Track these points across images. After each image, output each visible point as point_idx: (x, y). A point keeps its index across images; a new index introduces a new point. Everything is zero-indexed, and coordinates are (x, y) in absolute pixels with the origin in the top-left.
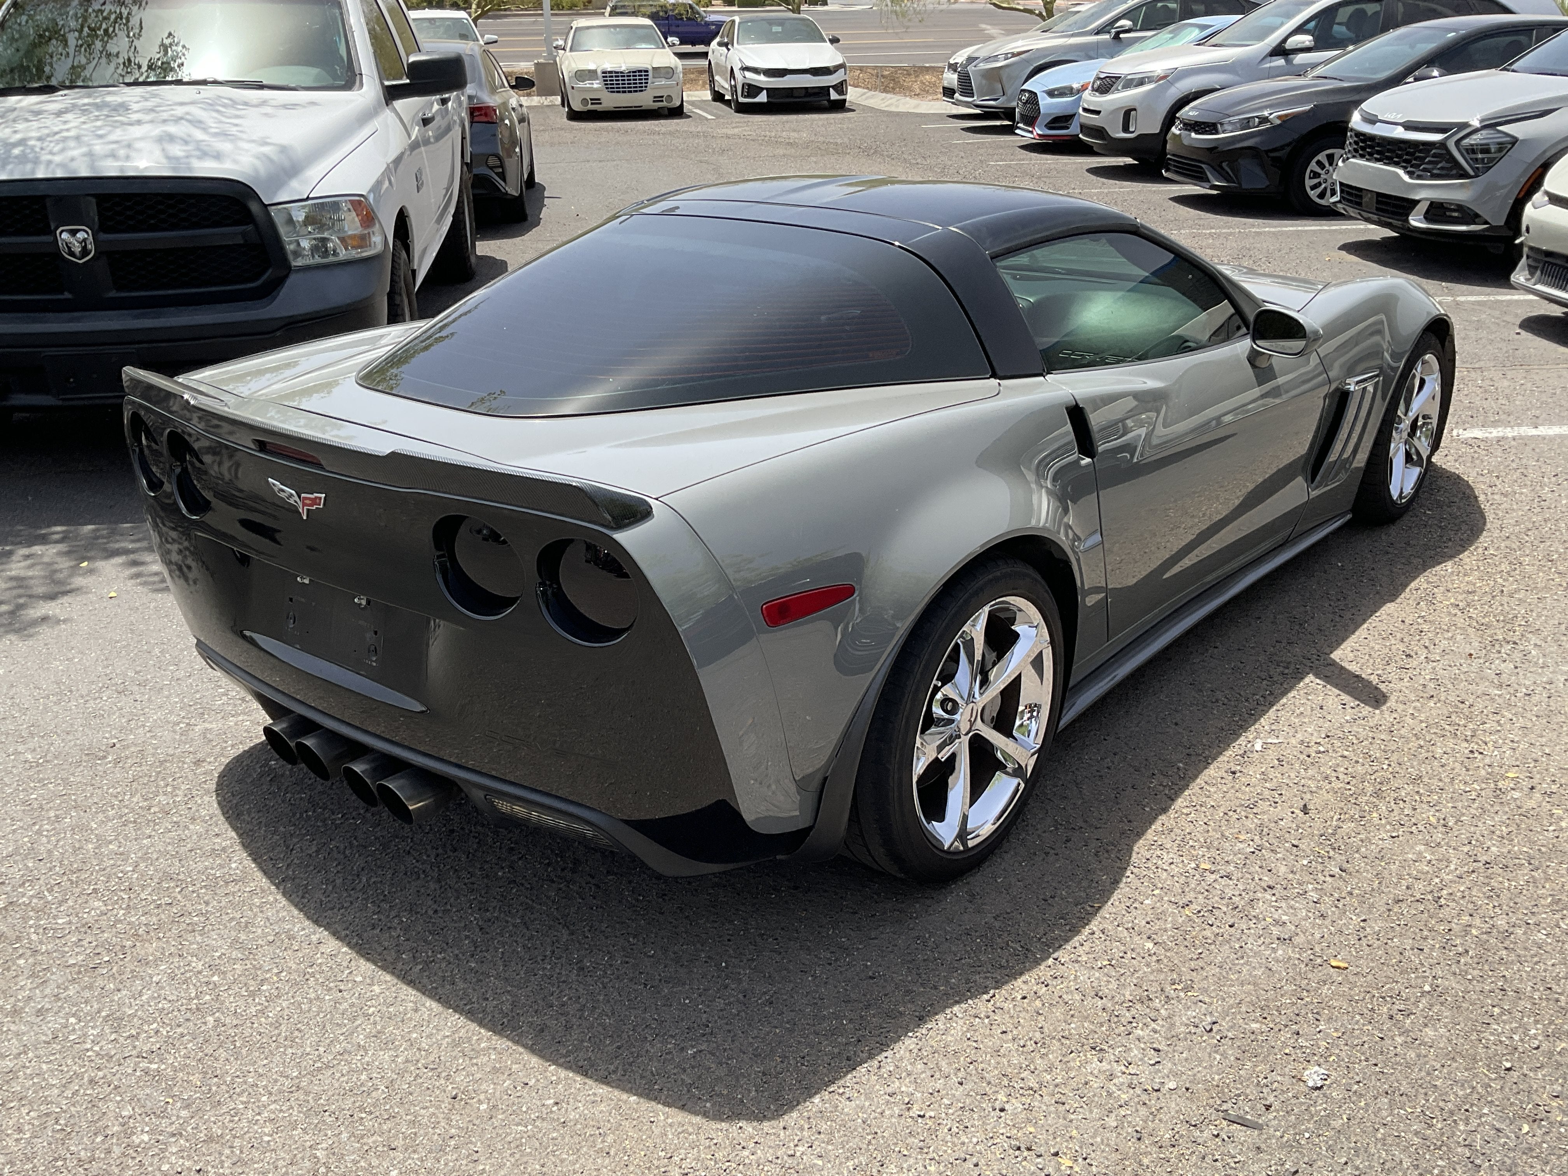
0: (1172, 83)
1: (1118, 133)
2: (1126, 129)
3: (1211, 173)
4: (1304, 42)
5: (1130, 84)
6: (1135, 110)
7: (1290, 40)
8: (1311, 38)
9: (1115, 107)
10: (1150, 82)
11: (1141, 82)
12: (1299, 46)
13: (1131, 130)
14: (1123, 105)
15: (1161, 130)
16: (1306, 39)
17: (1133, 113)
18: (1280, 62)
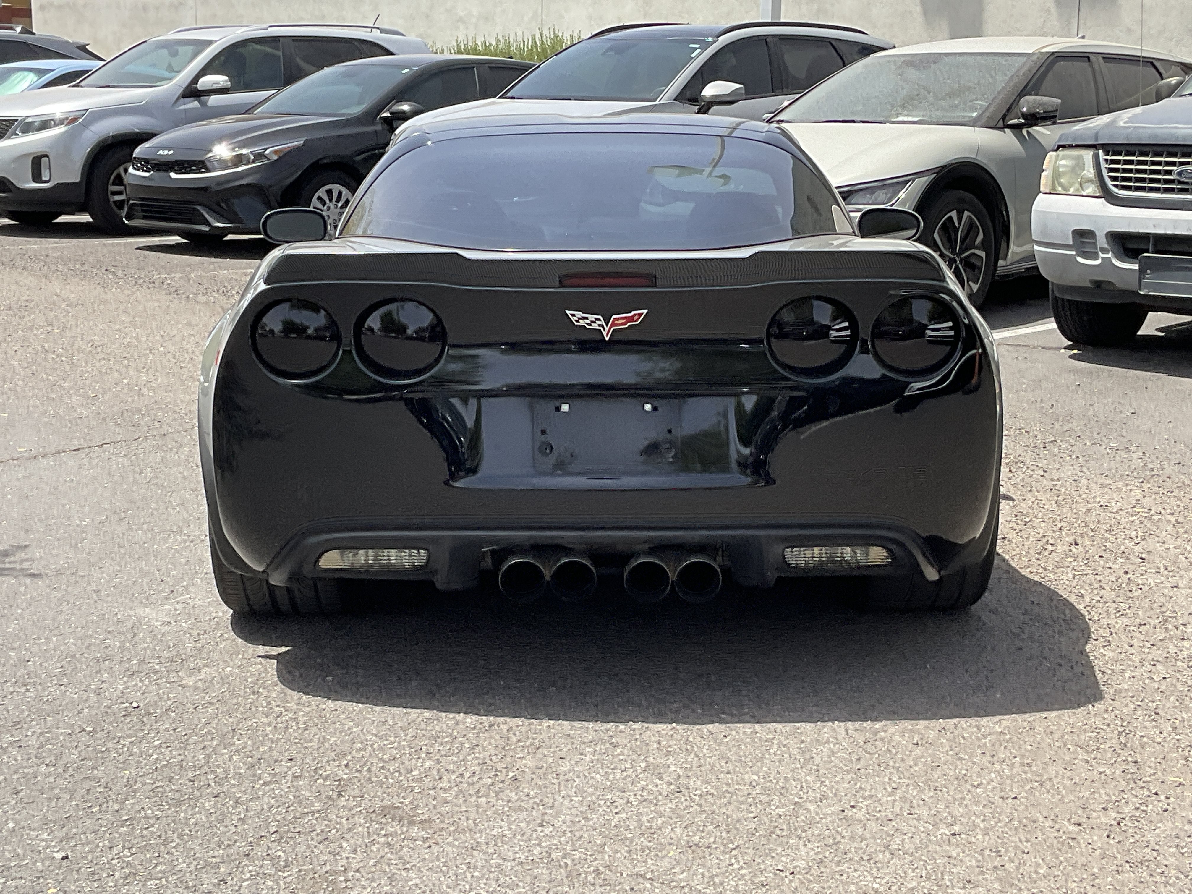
0: (85, 125)
1: (28, 183)
2: (37, 177)
3: (208, 213)
4: (218, 83)
5: (27, 127)
6: (47, 156)
7: (201, 80)
8: (226, 78)
9: (19, 154)
10: (56, 125)
11: (45, 125)
12: (215, 87)
13: (44, 179)
14: (32, 151)
15: (82, 178)
16: (220, 80)
17: (44, 160)
18: (194, 104)
